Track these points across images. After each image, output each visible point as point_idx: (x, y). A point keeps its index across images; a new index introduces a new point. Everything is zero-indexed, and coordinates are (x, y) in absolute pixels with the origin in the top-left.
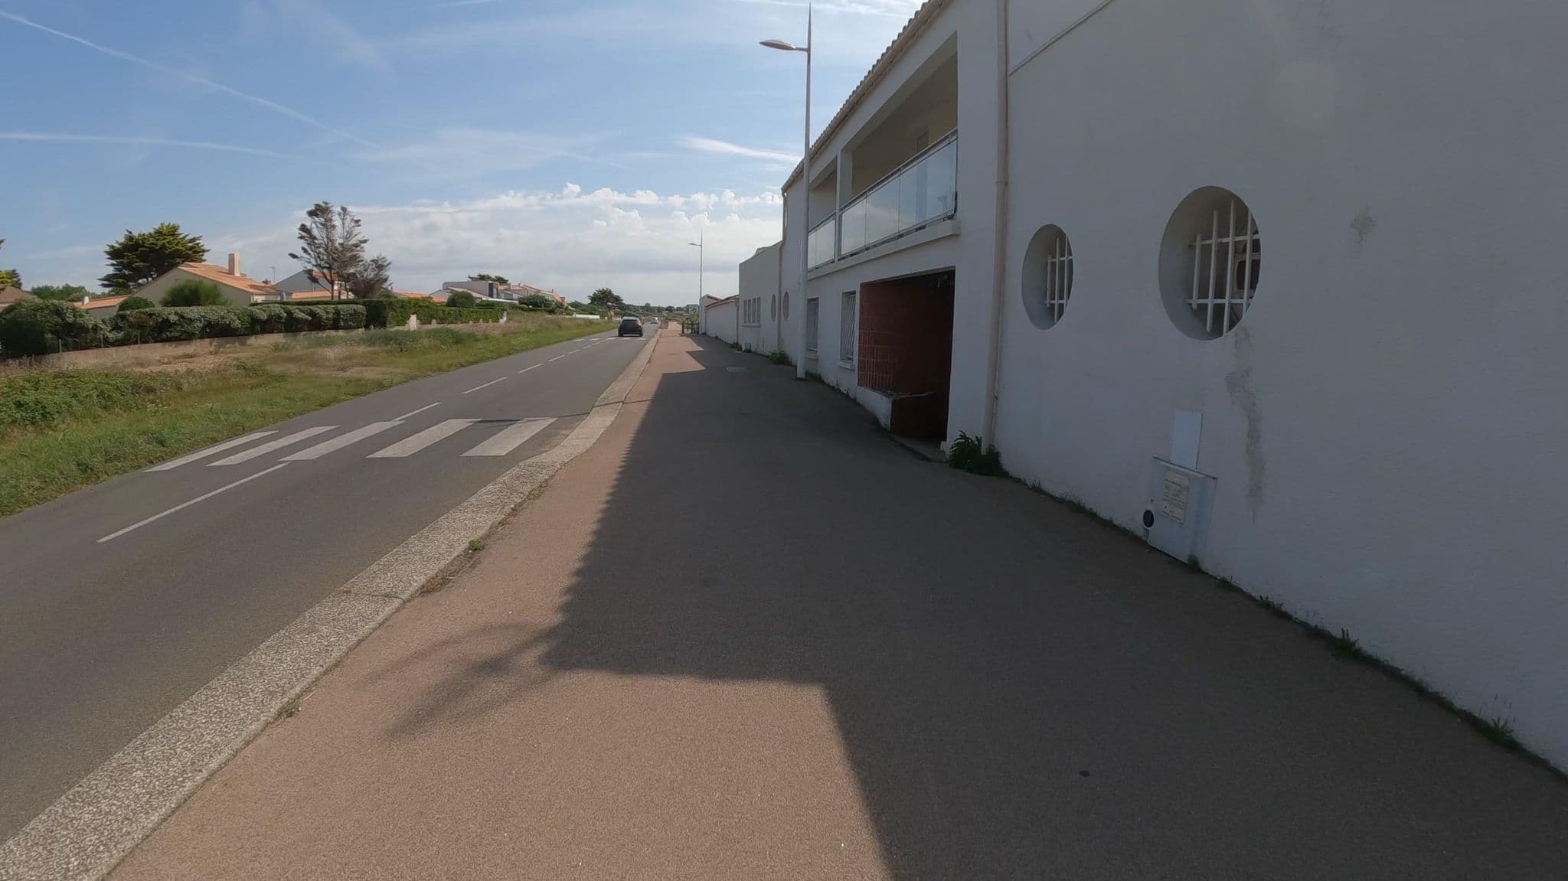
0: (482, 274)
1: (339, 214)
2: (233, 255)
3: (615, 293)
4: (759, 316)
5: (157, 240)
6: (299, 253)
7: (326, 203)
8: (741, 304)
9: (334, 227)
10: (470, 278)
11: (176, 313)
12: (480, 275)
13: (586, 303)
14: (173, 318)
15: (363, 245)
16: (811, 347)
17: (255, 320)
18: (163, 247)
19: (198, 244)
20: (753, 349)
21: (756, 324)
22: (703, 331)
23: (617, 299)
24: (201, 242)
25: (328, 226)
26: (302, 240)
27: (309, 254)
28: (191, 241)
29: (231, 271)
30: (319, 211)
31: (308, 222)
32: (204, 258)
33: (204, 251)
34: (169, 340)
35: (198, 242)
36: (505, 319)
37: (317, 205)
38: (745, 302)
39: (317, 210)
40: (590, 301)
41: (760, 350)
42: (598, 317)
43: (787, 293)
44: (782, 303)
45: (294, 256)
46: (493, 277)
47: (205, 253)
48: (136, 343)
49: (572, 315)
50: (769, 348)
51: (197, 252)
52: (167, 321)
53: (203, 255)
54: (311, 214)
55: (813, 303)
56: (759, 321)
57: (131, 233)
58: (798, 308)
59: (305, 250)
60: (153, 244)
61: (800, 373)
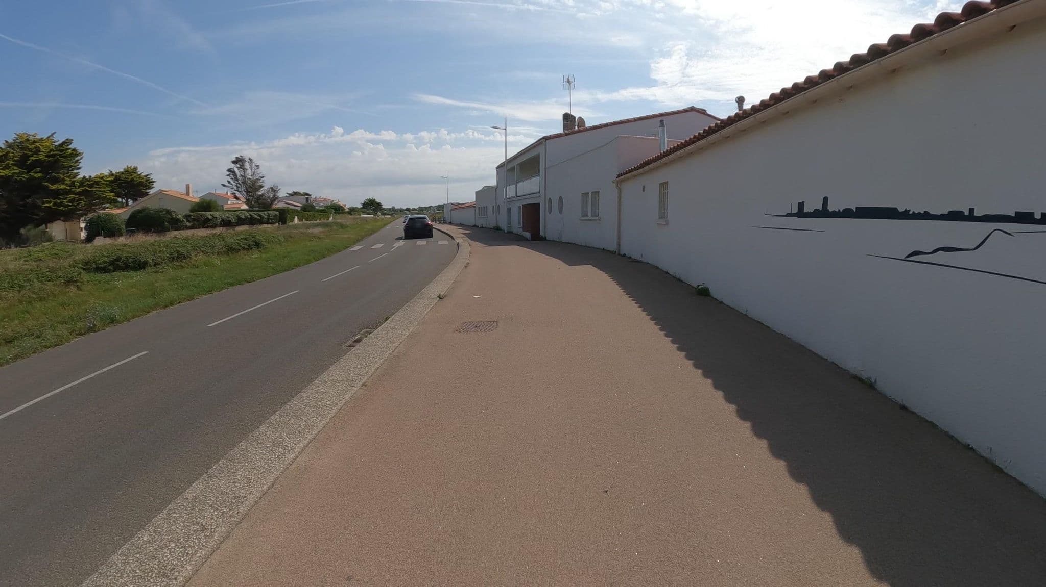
0: (295, 191)
1: (249, 162)
2: (189, 185)
3: (378, 201)
4: (487, 212)
5: (128, 176)
6: (227, 184)
7: (241, 156)
8: (477, 208)
9: (247, 169)
10: (287, 194)
11: (211, 215)
12: (294, 192)
13: (359, 207)
14: (210, 217)
15: (263, 179)
16: (509, 223)
17: (239, 219)
18: (132, 180)
19: (149, 178)
20: (484, 226)
21: (485, 216)
22: (449, 221)
23: (379, 205)
24: (151, 177)
25: (242, 167)
26: (229, 177)
27: (232, 184)
28: (146, 176)
29: (188, 194)
30: (239, 161)
31: (232, 166)
32: (154, 186)
33: (154, 182)
34: (207, 227)
35: (149, 177)
36: (331, 218)
37: (237, 158)
38: (479, 208)
39: (238, 160)
40: (361, 206)
41: (488, 226)
42: (372, 216)
43: (499, 206)
44: (497, 209)
45: (224, 185)
46: (302, 193)
47: (154, 183)
48: (196, 228)
49: (360, 215)
50: (492, 224)
51: (150, 183)
52: (208, 218)
53: (153, 185)
54: (234, 162)
55: (509, 209)
56: (487, 215)
57: (111, 172)
58: (503, 211)
59: (229, 182)
60: (126, 178)
61: (506, 231)
